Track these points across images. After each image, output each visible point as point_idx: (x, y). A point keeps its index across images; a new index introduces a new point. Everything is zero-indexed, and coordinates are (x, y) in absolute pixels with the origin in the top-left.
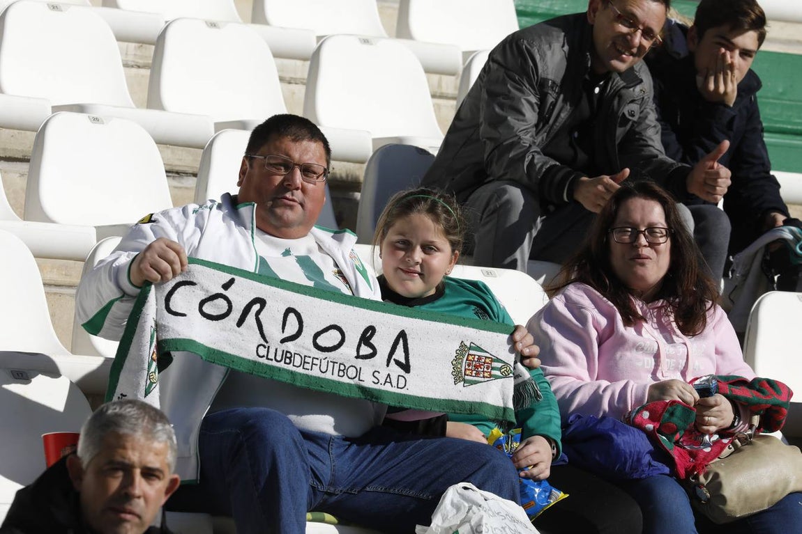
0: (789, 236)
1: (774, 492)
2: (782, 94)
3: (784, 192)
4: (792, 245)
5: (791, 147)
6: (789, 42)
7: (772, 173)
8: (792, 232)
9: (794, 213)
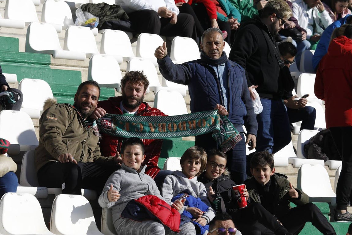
0: (8, 95)
1: (4, 171)
2: (7, 50)
3: (7, 80)
4: (9, 97)
5: (10, 66)
6: (10, 34)
7: (3, 74)
8: (9, 94)
9: (11, 86)
